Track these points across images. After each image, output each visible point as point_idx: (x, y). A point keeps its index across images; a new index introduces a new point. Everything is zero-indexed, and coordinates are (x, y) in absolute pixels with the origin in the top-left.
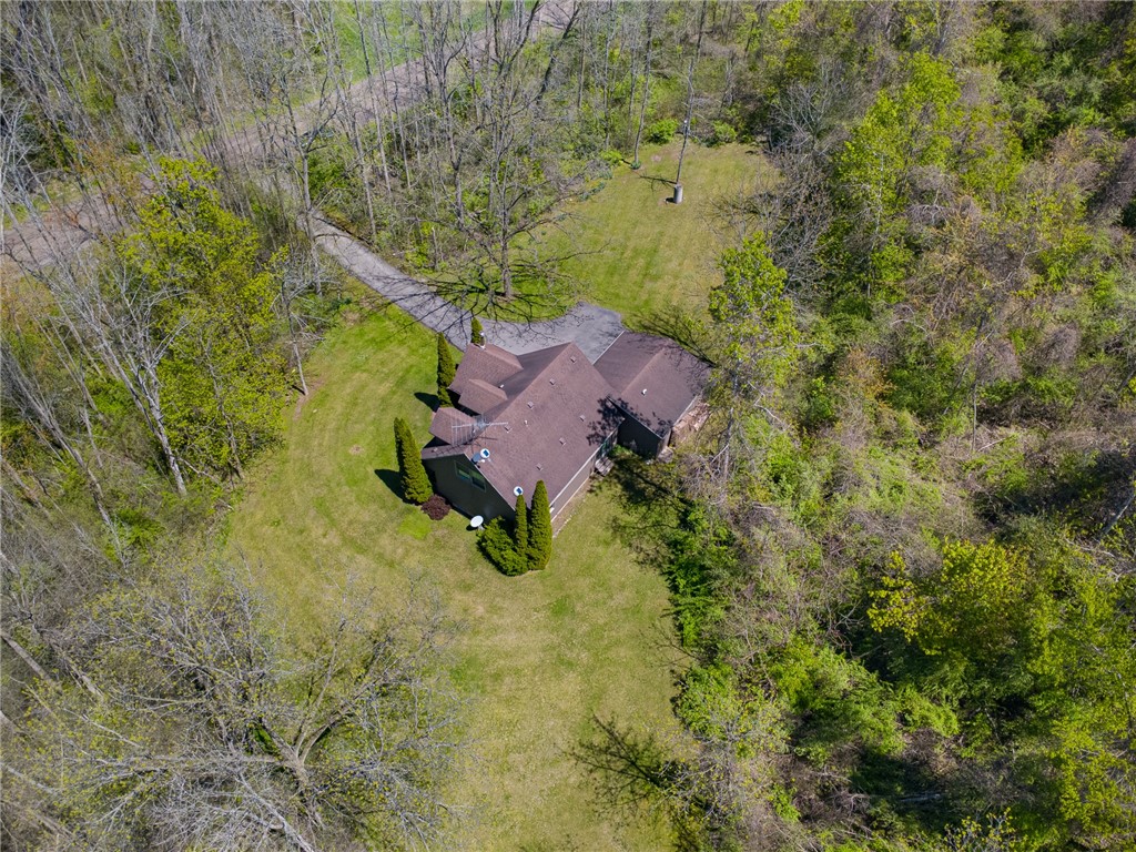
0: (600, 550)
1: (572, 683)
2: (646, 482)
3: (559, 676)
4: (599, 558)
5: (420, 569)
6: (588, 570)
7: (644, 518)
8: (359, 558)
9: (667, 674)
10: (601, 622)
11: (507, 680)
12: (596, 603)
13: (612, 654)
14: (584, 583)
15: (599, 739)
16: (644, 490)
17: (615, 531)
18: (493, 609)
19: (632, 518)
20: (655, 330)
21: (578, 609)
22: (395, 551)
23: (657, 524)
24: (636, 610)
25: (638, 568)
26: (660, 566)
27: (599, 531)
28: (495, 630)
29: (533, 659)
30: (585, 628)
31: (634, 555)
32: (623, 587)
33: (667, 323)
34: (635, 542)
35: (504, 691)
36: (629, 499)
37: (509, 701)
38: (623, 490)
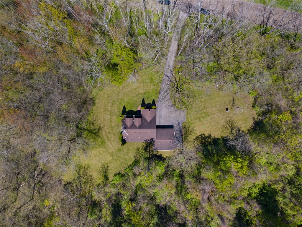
0: (132, 149)
1: (111, 158)
2: (149, 149)
3: (110, 156)
4: (131, 150)
5: (113, 126)
6: (128, 150)
7: (142, 152)
8: (109, 115)
9: (119, 170)
10: (121, 157)
11: (106, 150)
12: (124, 154)
13: (118, 161)
14: (126, 151)
15: (106, 166)
16: (147, 149)
17: (137, 149)
18: (114, 141)
19: (141, 150)
20: (185, 129)
21: (121, 152)
22: (113, 120)
23: (142, 155)
24: (126, 160)
25: (133, 156)
26: (135, 159)
27: (136, 147)
28: (111, 143)
29: (110, 151)
30: (119, 155)
31: (135, 155)
32: (129, 156)
33: (189, 130)
34: (137, 153)
35: (104, 150)
36: (144, 148)
37: (103, 152)
38: (146, 146)
